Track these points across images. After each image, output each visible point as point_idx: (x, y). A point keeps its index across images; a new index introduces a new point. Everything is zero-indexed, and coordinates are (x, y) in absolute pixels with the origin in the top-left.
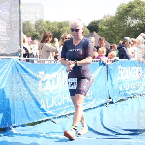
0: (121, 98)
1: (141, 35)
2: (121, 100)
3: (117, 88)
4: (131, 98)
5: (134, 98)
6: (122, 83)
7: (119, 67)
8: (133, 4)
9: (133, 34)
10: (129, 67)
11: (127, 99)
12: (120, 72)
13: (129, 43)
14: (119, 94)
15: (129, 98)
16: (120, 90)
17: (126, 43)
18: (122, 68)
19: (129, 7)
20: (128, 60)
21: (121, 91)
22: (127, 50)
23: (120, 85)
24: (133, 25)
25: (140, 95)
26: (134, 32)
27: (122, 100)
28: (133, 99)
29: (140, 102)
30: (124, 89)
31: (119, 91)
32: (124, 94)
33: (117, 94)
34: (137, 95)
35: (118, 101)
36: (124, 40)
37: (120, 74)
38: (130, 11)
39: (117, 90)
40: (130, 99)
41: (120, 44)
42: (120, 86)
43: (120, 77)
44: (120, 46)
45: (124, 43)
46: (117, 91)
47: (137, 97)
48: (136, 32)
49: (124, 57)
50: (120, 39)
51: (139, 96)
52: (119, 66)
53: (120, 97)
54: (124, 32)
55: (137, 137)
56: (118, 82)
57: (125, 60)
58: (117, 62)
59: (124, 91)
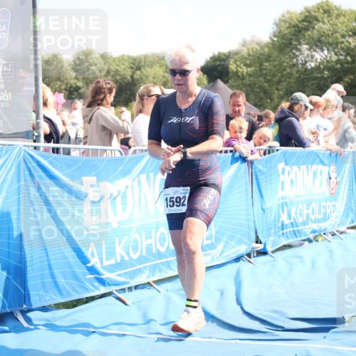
0: (286, 243)
1: (333, 89)
2: (285, 246)
3: (275, 218)
4: (310, 241)
5: (317, 241)
6: (287, 206)
7: (281, 165)
8: (315, 12)
9: (315, 85)
10: (305, 167)
11: (301, 245)
12: (282, 178)
13: (303, 108)
14: (281, 232)
15: (304, 240)
16: (283, 222)
17: (296, 108)
18: (287, 168)
19: (304, 21)
20: (302, 148)
21: (286, 225)
22: (301, 125)
23: (283, 210)
24: (313, 65)
25: (333, 235)
26: (316, 82)
27: (289, 246)
28: (314, 243)
29: (331, 252)
30: (292, 220)
31: (280, 225)
32: (294, 231)
33: (275, 231)
34: (324, 234)
35: (278, 249)
36: (292, 99)
37: (283, 183)
38: (307, 29)
39: (277, 223)
40: (307, 243)
41: (283, 111)
42: (283, 212)
43: (283, 189)
44: (283, 115)
46: (275, 225)
47: (325, 238)
48: (320, 81)
49: (293, 141)
50: (281, 98)
51: (330, 235)
52: (280, 162)
53: (283, 239)
54: (291, 80)
55: (324, 337)
56: (279, 202)
57: (294, 148)
58: (276, 153)
59: (292, 223)
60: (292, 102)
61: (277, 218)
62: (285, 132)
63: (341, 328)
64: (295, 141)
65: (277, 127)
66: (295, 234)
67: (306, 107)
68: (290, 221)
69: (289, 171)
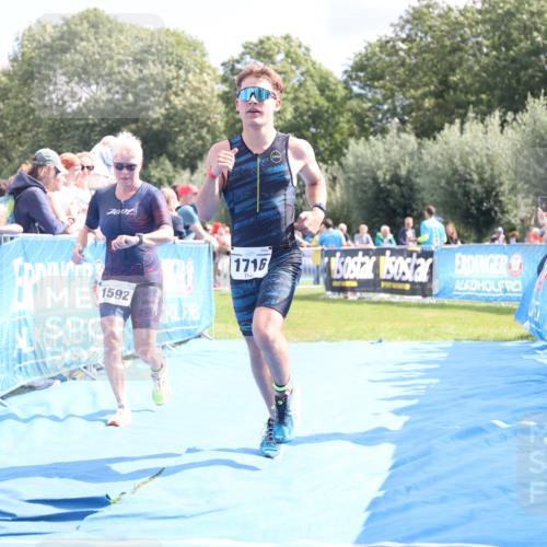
0: (24, 382)
2: (22, 387)
3: (7, 344)
4: (63, 379)
5: (74, 379)
6: (26, 324)
7: (18, 262)
9: (76, 138)
10: (55, 264)
11: (49, 385)
12: (19, 281)
13: (53, 173)
14: (18, 366)
15: (54, 378)
16: (20, 350)
17: (42, 172)
18: (28, 266)
20: (51, 235)
21: (26, 355)
23: (20, 332)
25: (98, 369)
26: (78, 132)
27: (31, 388)
28: (70, 382)
29: (94, 395)
31: (15, 355)
32: (37, 363)
33: (8, 365)
34: (85, 368)
35: (13, 393)
36: (35, 159)
37: (20, 289)
39: (10, 352)
40: (58, 382)
42: (21, 335)
43: (20, 299)
44: (20, 184)
45: (34, 172)
46: (7, 355)
47: (87, 375)
48: (84, 131)
49: (37, 224)
50: (24, 157)
51: (94, 370)
52: (16, 257)
53: (20, 377)
54: (41, 130)
55: (78, 528)
56: (14, 320)
57: (39, 235)
58: (9, 242)
59: (34, 352)
60: (36, 162)
61: (11, 344)
62: (25, 210)
63: (104, 511)
64: (41, 223)
65: (11, 202)
66: (39, 368)
67: (58, 172)
68: (31, 349)
69: (30, 271)
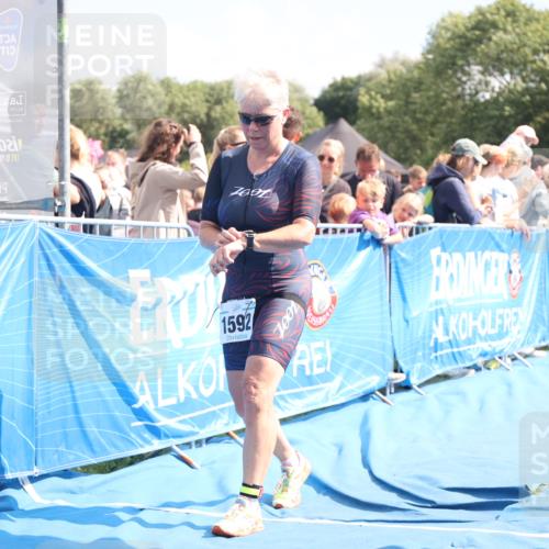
0: (439, 372)
2: (438, 376)
3: (424, 333)
4: (478, 369)
5: (489, 369)
6: (443, 313)
7: (435, 252)
8: (492, 14)
9: (490, 128)
10: (473, 254)
11: (464, 375)
12: (436, 271)
13: (471, 163)
14: (434, 355)
15: (469, 368)
16: (436, 339)
17: (460, 162)
18: (445, 256)
19: (475, 28)
20: (467, 225)
21: (442, 344)
23: (437, 321)
24: (488, 96)
25: (513, 360)
26: (492, 123)
27: (445, 377)
28: (484, 371)
29: (509, 385)
30: (451, 337)
31: (432, 344)
32: (453, 353)
33: (424, 354)
34: (500, 358)
35: (428, 382)
36: (454, 149)
37: (438, 278)
38: (479, 41)
39: (426, 341)
40: (473, 371)
41: (439, 168)
42: (437, 324)
43: (437, 289)
44: (439, 175)
45: (452, 163)
46: (424, 344)
47: (501, 365)
48: (498, 122)
49: (454, 215)
50: (438, 148)
51: (509, 360)
52: (434, 247)
53: (436, 366)
54: (454, 120)
55: (497, 518)
56: (431, 309)
58: (428, 232)
59: (450, 341)
60: (455, 153)
61: (427, 334)
62: (443, 200)
63: (522, 503)
64: (458, 214)
65: (430, 193)
66: (454, 358)
67: (476, 162)
68: (447, 338)
69: (447, 262)
